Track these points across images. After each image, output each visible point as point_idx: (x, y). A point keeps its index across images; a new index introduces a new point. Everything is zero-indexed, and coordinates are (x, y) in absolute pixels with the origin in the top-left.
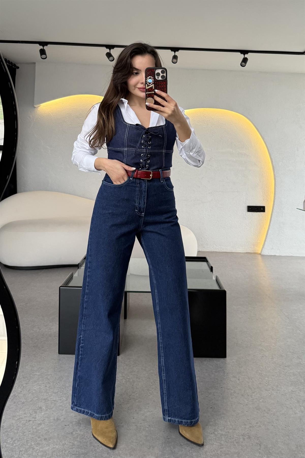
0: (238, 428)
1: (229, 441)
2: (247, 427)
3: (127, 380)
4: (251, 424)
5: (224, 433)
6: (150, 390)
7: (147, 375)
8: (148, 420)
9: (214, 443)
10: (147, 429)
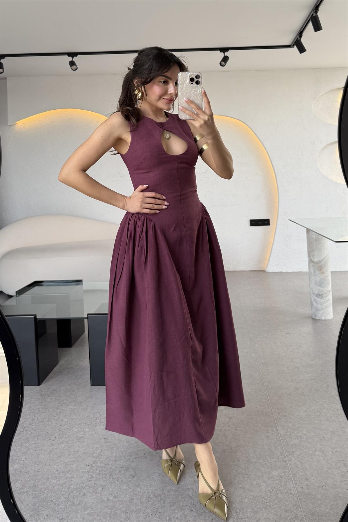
0: (121, 459)
1: (102, 473)
2: (133, 457)
3: (33, 410)
4: (138, 455)
5: (102, 465)
6: (50, 421)
7: (57, 405)
8: (28, 453)
9: (85, 476)
10: (22, 462)
